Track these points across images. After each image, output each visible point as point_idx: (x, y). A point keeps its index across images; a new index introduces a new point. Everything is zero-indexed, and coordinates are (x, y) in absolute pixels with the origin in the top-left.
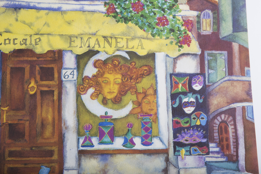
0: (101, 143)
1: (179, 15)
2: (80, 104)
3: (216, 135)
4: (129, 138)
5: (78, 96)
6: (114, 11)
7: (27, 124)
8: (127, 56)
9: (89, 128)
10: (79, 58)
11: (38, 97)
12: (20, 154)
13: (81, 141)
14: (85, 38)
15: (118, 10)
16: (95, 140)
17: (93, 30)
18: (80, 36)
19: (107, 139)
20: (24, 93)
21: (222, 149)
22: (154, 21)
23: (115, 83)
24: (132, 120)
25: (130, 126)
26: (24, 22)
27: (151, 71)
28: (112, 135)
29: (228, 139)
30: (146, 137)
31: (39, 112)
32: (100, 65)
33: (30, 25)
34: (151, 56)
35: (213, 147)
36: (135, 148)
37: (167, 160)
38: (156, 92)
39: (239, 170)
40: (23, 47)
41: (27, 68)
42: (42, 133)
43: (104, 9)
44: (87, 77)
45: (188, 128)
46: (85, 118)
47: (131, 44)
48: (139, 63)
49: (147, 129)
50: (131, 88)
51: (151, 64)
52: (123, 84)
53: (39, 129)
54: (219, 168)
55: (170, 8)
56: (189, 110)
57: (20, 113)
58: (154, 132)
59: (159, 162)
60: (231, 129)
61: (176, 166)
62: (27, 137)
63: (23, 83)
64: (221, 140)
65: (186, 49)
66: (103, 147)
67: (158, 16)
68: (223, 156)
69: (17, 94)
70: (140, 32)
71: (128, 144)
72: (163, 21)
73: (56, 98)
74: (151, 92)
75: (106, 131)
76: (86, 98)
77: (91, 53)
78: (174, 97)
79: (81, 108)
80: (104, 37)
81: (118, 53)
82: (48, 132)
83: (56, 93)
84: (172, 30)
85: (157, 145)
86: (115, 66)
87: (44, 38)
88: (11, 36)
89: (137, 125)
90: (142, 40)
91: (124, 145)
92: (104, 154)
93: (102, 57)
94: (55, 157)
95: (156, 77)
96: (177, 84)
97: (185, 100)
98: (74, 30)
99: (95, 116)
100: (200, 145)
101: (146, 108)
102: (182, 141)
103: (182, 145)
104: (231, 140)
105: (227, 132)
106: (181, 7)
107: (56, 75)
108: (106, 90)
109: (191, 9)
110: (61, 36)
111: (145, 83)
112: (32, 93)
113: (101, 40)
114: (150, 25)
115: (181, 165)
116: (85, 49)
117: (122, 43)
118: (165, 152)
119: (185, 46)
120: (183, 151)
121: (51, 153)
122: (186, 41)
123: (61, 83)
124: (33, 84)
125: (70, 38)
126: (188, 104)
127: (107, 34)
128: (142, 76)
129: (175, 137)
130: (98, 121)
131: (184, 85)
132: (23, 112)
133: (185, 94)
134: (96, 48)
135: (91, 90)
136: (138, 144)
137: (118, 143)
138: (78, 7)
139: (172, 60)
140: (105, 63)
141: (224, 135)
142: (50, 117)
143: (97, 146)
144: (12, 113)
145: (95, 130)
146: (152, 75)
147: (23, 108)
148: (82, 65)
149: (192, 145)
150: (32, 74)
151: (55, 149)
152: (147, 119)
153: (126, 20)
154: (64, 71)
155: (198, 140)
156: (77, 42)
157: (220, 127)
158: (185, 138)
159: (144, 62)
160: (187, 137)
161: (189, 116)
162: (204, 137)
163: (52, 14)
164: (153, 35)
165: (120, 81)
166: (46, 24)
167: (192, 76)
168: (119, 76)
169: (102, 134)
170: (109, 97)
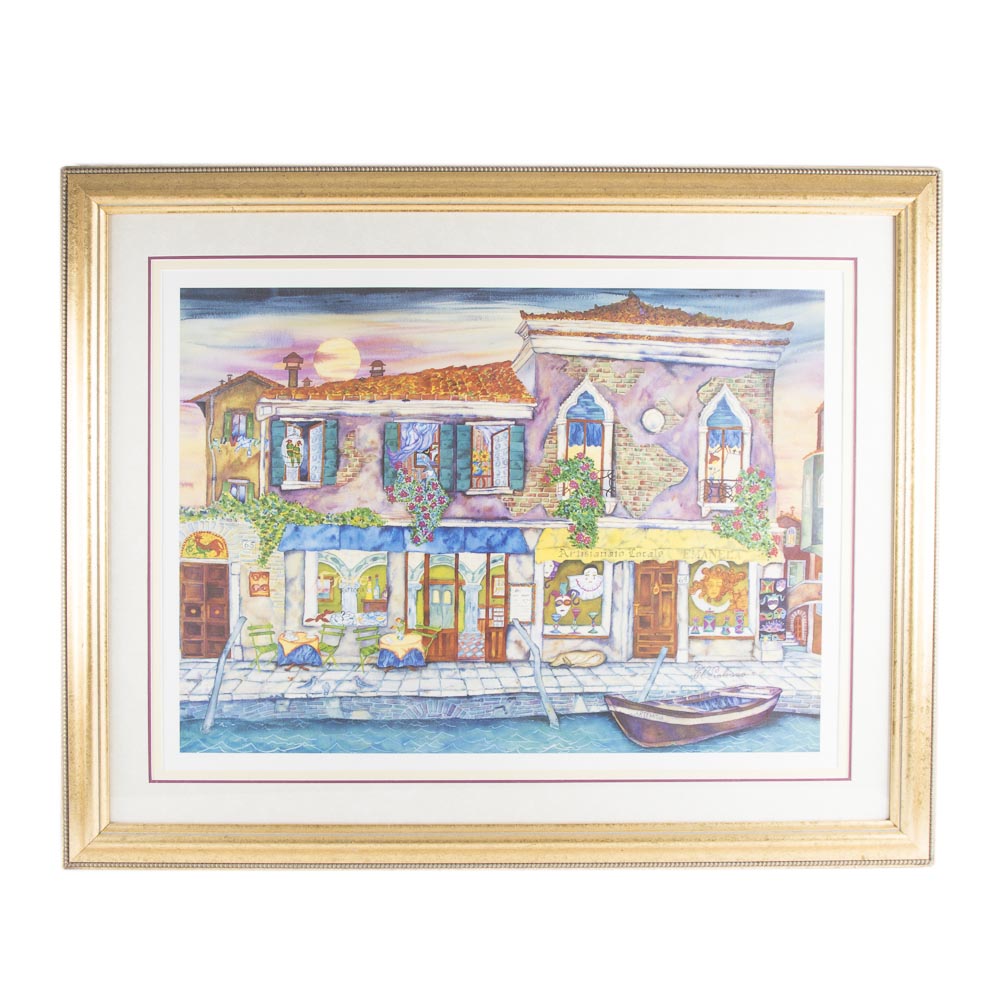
0: (705, 631)
1: (769, 532)
2: (691, 603)
3: (792, 626)
4: (726, 627)
5: (689, 595)
6: (719, 528)
7: (652, 616)
8: (727, 565)
9: (696, 620)
10: (691, 566)
11: (660, 596)
12: (648, 638)
13: (691, 629)
14: (696, 551)
15: (722, 528)
16: (701, 629)
17: (701, 545)
18: (693, 549)
19: (709, 628)
20: (650, 592)
21: (796, 636)
22: (749, 537)
23: (717, 586)
24: (728, 614)
25: (727, 619)
26: (651, 539)
27: (745, 576)
28: (713, 625)
29: (800, 629)
30: (739, 627)
31: (660, 607)
32: (707, 572)
33: (655, 541)
34: (746, 565)
35: (789, 635)
36: (730, 635)
37: (754, 644)
38: (748, 593)
39: (806, 652)
40: (650, 559)
41: (653, 574)
42: (663, 623)
43: (711, 527)
44: (696, 582)
45: (771, 621)
46: (694, 613)
47: (731, 555)
48: (736, 570)
49: (740, 621)
50: (731, 589)
51: (746, 571)
52: (723, 587)
53: (660, 621)
54: (792, 651)
55: (763, 526)
56: (772, 607)
57: (647, 608)
58: (745, 624)
59: (748, 645)
60: (804, 621)
61: (760, 649)
62: (652, 626)
63: (649, 586)
64: (795, 630)
65: (773, 559)
66: (707, 634)
67: (753, 532)
68: (797, 641)
69: (645, 594)
70: (738, 546)
71: (725, 632)
72: (756, 537)
73: (673, 597)
74: (744, 593)
75: (709, 622)
76: (695, 597)
77: (700, 562)
78: (762, 597)
79: (691, 605)
80: (711, 550)
81: (720, 563)
82: (667, 622)
83: (673, 593)
84: (763, 544)
85: (746, 633)
86: (718, 573)
87: (665, 552)
88: (642, 551)
89: (733, 618)
90: (741, 553)
91: (723, 632)
92: (706, 639)
93: (708, 565)
94: (672, 641)
95: (749, 581)
96: (765, 586)
97: (770, 599)
98: (687, 545)
99: (701, 611)
100: (779, 633)
101: (740, 605)
102: (766, 630)
103: (765, 633)
104: (803, 629)
105: (800, 624)
106: (771, 525)
107: (673, 580)
108: (710, 591)
109: (780, 526)
110: (678, 549)
111: (740, 586)
112: (656, 593)
113: (708, 552)
114: (746, 540)
115: (763, 647)
116: (695, 560)
117: (724, 554)
118: (753, 638)
119: (773, 556)
120: (766, 637)
121: (669, 638)
122: (774, 552)
123: (677, 585)
124: (656, 587)
125: (685, 551)
126: (772, 602)
127: (713, 547)
128: (738, 580)
129: (761, 627)
130: (703, 615)
131: (770, 587)
132: (649, 608)
133: (770, 594)
134: (704, 559)
135: (699, 591)
136: (733, 633)
137: (718, 631)
138: (691, 526)
139: (761, 568)
140: (710, 570)
141: (798, 626)
142: (668, 612)
143: (702, 633)
144: (641, 608)
145: (701, 621)
146: (746, 580)
147: (650, 605)
148: (692, 572)
149: (773, 633)
150: (656, 579)
151: (672, 635)
152: (741, 613)
153: (728, 536)
154: (679, 577)
155: (778, 630)
156: (690, 554)
157: (795, 620)
158: (768, 628)
159: (740, 569)
160: (770, 627)
161: (772, 611)
162: (783, 627)
163: (672, 532)
164: (748, 548)
165: (721, 584)
166: (667, 540)
167: (777, 580)
168: (721, 581)
169: (706, 624)
170: (713, 596)
